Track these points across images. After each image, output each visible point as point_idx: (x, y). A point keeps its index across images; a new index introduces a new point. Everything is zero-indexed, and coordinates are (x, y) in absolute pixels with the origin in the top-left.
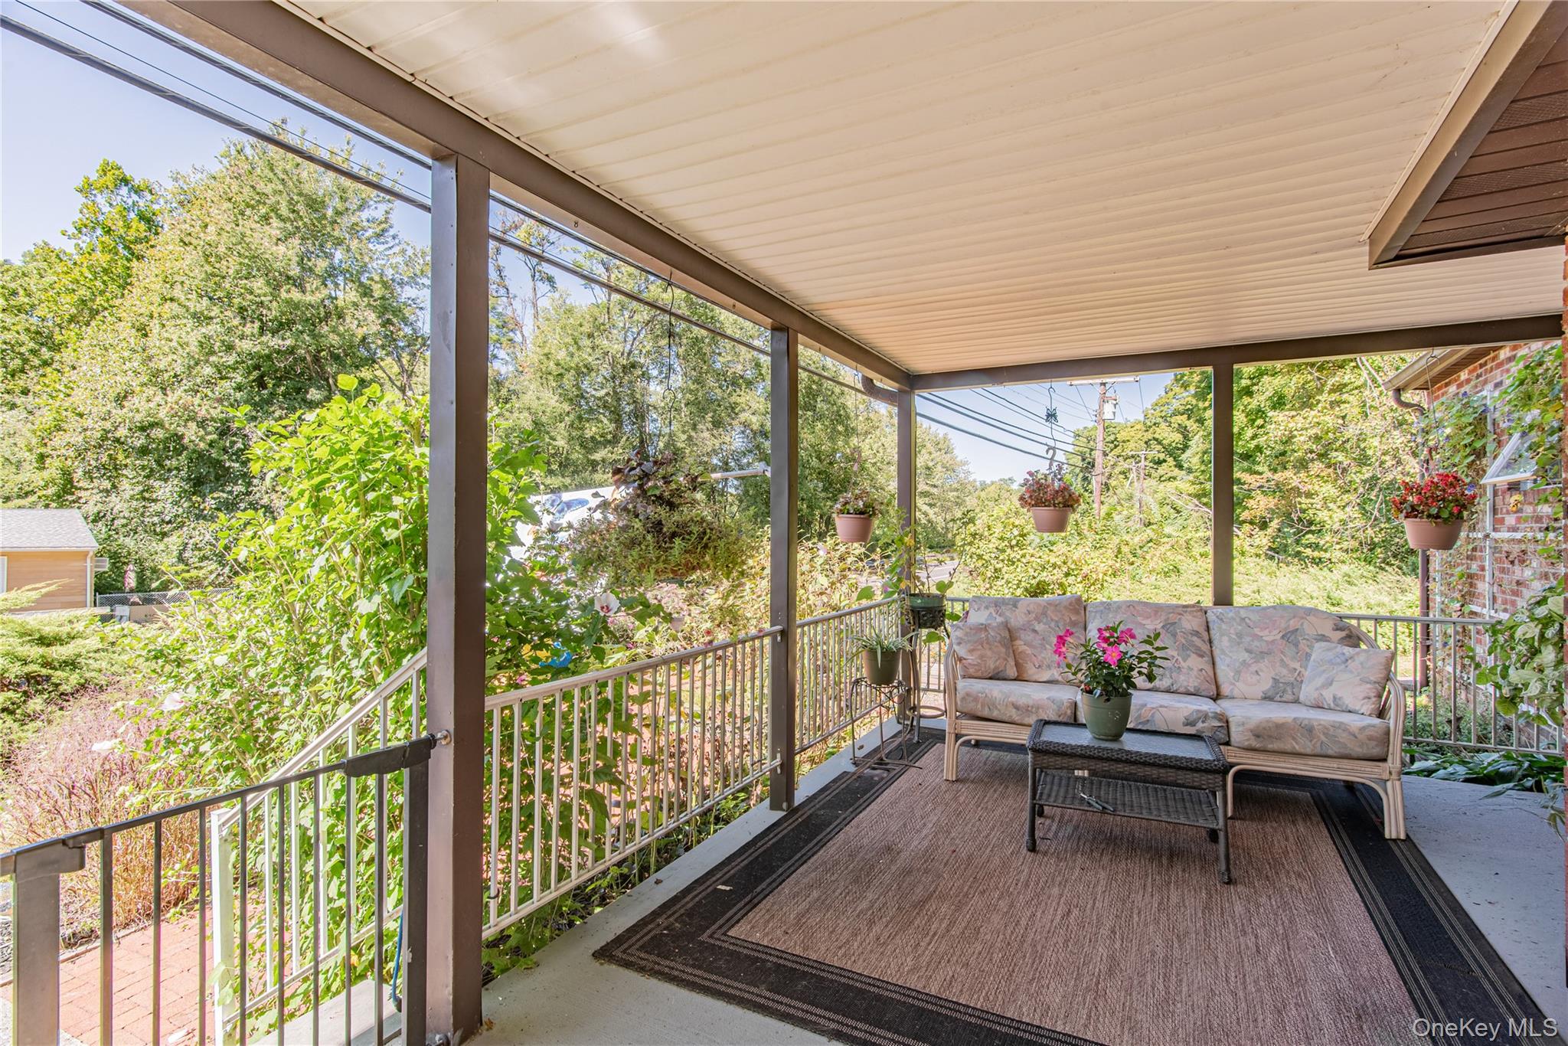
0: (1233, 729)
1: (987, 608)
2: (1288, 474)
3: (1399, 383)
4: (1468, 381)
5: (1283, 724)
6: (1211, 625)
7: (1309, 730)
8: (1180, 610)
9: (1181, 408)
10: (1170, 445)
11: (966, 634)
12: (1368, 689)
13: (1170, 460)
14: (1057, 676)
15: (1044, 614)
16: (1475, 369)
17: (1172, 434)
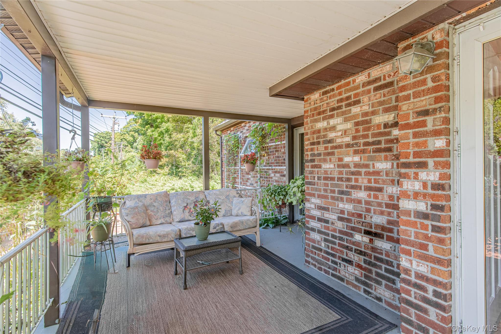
0: (225, 227)
1: (134, 199)
2: (173, 151)
3: (217, 129)
4: (233, 130)
5: (237, 223)
6: (206, 196)
7: (242, 222)
8: (198, 193)
9: (132, 129)
10: (129, 141)
11: (130, 211)
12: (249, 209)
13: (129, 146)
14: (163, 221)
15: (156, 199)
16: (235, 128)
17: (130, 138)
